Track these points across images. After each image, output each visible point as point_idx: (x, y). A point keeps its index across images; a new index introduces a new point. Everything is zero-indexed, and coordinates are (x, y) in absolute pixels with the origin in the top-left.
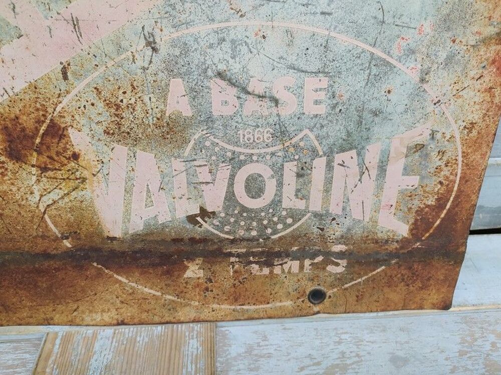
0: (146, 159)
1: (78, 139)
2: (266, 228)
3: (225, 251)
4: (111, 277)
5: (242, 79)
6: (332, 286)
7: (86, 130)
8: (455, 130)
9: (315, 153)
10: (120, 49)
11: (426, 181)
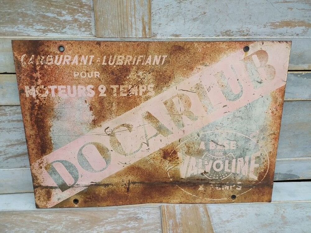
0: (193, 159)
1: (179, 154)
2: (220, 176)
3: (210, 183)
4: (180, 189)
5: (217, 142)
6: (238, 194)
7: (181, 152)
8: (267, 153)
9: (233, 158)
10: (192, 136)
11: (261, 165)
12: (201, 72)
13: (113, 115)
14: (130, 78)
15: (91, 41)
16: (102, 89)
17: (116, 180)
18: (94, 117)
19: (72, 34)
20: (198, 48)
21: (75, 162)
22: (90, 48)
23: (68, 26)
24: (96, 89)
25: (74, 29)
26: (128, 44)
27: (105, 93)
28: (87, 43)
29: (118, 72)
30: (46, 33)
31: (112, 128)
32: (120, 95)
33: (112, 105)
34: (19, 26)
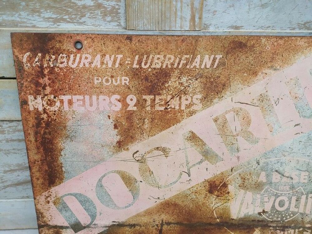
0: (249, 194)
1: (231, 188)
2: (284, 217)
3: (269, 225)
4: (229, 233)
5: (282, 172)
7: (234, 185)
9: (302, 194)
10: (249, 164)
12: (268, 78)
13: (144, 135)
14: (169, 86)
15: (120, 35)
16: (132, 100)
17: (145, 220)
18: (119, 137)
19: (93, 25)
20: (265, 45)
21: (92, 195)
22: (117, 45)
23: (89, 14)
24: (123, 101)
25: (96, 18)
26: (169, 39)
27: (135, 106)
28: (114, 38)
29: (153, 78)
30: (58, 24)
31: (142, 152)
32: (155, 109)
33: (144, 122)
34: (21, 13)
